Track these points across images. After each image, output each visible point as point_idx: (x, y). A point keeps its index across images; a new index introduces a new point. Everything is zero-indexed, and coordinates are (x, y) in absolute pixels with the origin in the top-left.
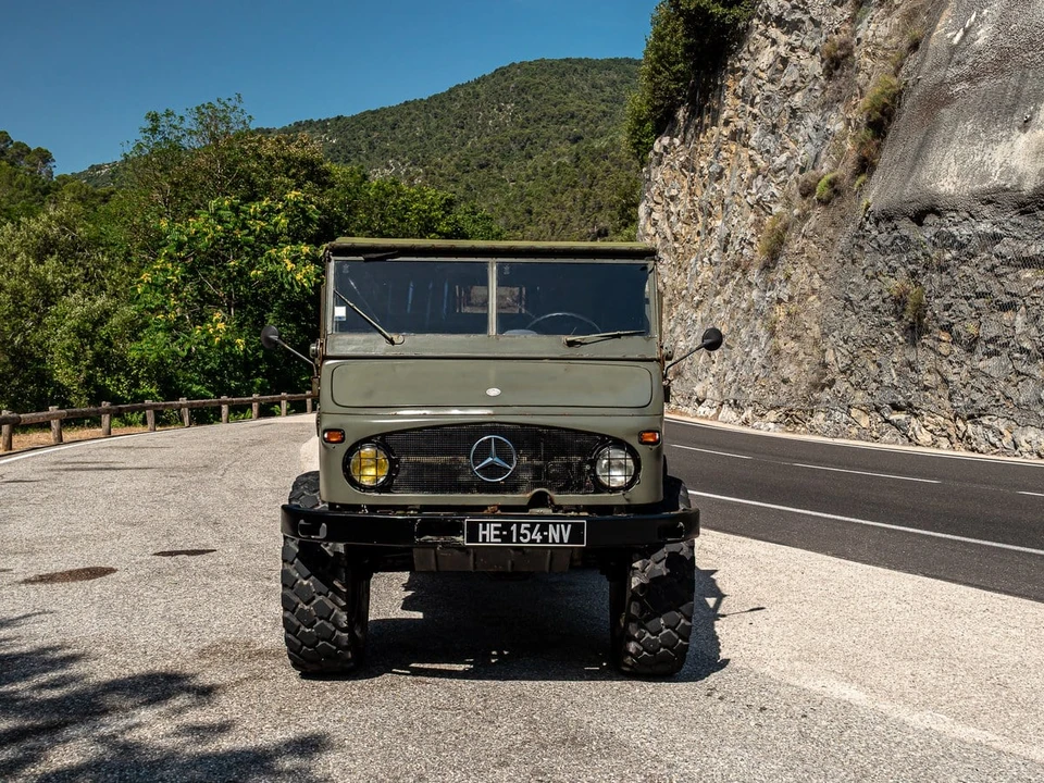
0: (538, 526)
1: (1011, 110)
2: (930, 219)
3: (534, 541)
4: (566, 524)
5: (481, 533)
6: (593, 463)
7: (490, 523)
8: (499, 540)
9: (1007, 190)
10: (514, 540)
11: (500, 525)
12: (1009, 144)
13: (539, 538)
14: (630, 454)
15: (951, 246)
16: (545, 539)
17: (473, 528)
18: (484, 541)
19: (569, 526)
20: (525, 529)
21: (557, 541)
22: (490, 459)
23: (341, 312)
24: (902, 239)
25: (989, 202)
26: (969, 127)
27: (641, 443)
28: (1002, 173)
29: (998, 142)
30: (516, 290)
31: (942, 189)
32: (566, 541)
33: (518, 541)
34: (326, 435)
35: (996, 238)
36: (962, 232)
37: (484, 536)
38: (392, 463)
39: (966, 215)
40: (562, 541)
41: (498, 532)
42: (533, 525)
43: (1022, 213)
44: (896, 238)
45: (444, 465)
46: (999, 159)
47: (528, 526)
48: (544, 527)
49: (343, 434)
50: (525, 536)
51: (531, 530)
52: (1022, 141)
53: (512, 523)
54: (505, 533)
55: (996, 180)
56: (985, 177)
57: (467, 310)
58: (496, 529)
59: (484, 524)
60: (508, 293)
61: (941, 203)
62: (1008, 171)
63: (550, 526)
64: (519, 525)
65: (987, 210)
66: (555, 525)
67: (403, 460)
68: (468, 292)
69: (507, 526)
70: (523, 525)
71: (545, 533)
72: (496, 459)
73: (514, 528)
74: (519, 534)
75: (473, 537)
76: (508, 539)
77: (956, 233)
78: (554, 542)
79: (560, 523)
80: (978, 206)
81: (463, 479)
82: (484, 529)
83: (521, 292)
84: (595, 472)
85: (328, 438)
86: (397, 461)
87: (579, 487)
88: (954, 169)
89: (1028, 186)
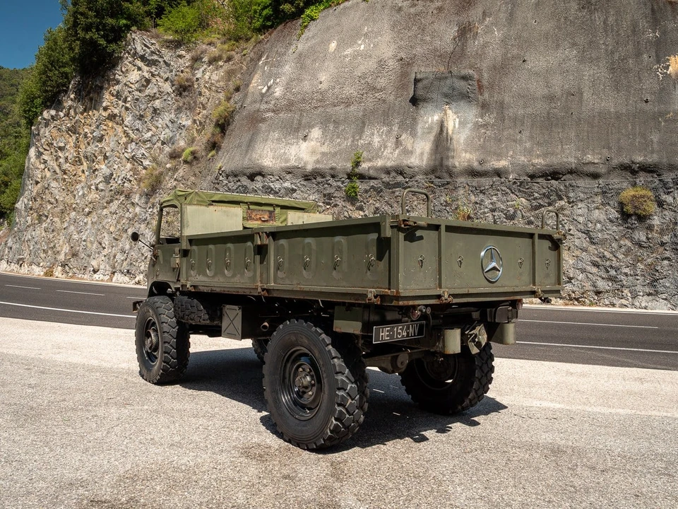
1: (297, 130)
2: (259, 178)
9: (299, 168)
12: (297, 146)
15: (270, 193)
24: (243, 186)
25: (290, 173)
26: (276, 135)
28: (296, 159)
29: (293, 145)
31: (266, 164)
35: (294, 191)
36: (276, 186)
39: (278, 178)
43: (306, 180)
44: (240, 186)
46: (293, 153)
52: (304, 146)
55: (293, 163)
56: (287, 161)
61: (265, 171)
62: (299, 159)
65: (288, 177)
77: (273, 187)
80: (284, 174)
88: (270, 154)
89: (309, 168)
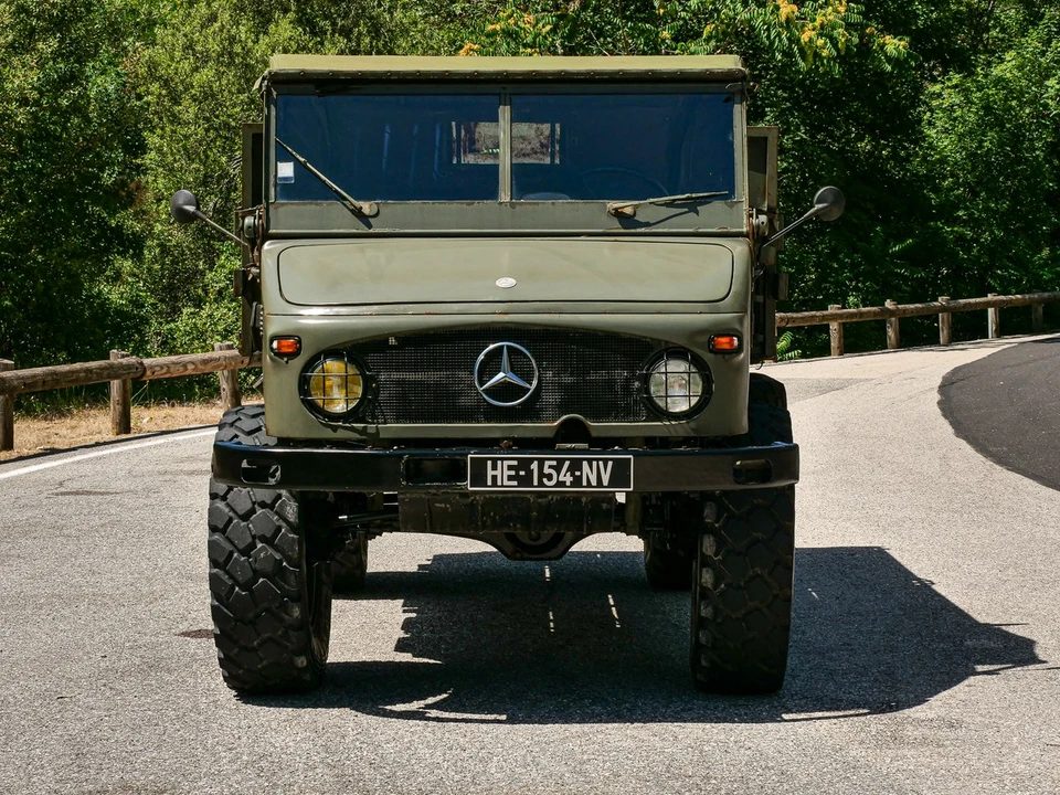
0: (567, 463)
3: (562, 484)
4: (606, 461)
5: (490, 473)
6: (646, 379)
7: (502, 459)
8: (515, 483)
10: (536, 483)
11: (515, 463)
13: (569, 479)
14: (695, 366)
16: (577, 482)
17: (480, 466)
18: (494, 484)
19: (610, 463)
20: (550, 467)
21: (594, 483)
22: (501, 375)
23: (286, 170)
27: (711, 351)
30: (546, 128)
32: (605, 483)
33: (541, 484)
34: (275, 345)
37: (494, 478)
38: (367, 381)
40: (600, 483)
41: (513, 473)
42: (561, 462)
45: (438, 385)
47: (554, 463)
48: (576, 466)
49: (300, 341)
50: (550, 477)
51: (558, 469)
53: (532, 460)
54: (522, 473)
57: (470, 159)
58: (510, 468)
59: (494, 461)
60: (533, 132)
63: (585, 463)
64: (541, 462)
66: (590, 461)
67: (382, 377)
68: (471, 132)
69: (525, 464)
70: (547, 463)
71: (578, 473)
72: (511, 375)
73: (534, 466)
74: (541, 475)
75: (479, 479)
76: (527, 481)
78: (589, 485)
79: (598, 460)
81: (464, 401)
82: (494, 468)
83: (553, 130)
84: (647, 391)
85: (279, 348)
86: (373, 379)
87: (628, 413)
